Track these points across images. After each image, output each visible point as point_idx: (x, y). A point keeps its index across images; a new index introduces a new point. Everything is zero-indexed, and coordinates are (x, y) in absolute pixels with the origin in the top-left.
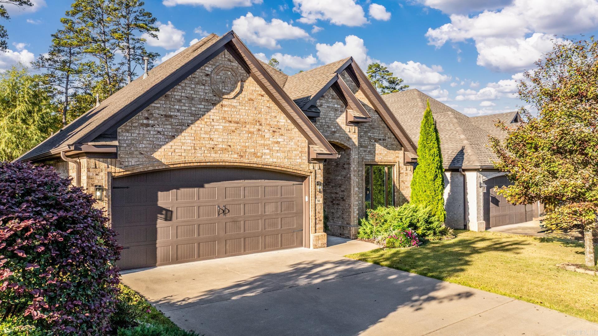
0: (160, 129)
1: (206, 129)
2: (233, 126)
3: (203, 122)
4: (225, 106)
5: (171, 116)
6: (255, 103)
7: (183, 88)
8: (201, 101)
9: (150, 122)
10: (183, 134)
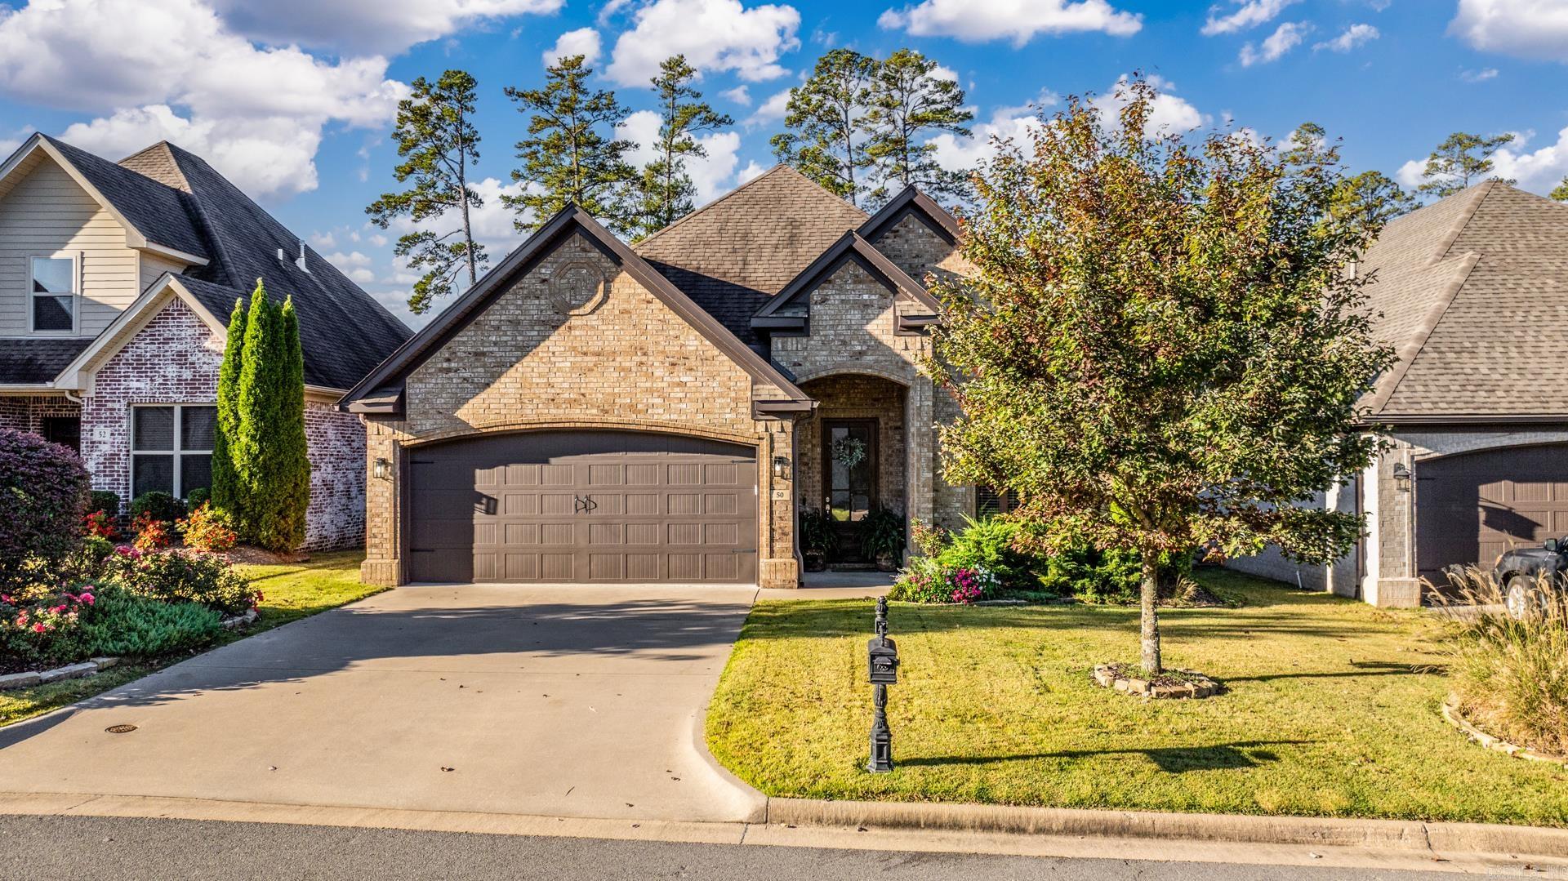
0: (466, 375)
1: (541, 370)
2: (590, 360)
3: (536, 359)
4: (575, 328)
5: (483, 354)
6: (634, 317)
7: (503, 307)
8: (532, 324)
9: (453, 365)
10: (503, 379)
